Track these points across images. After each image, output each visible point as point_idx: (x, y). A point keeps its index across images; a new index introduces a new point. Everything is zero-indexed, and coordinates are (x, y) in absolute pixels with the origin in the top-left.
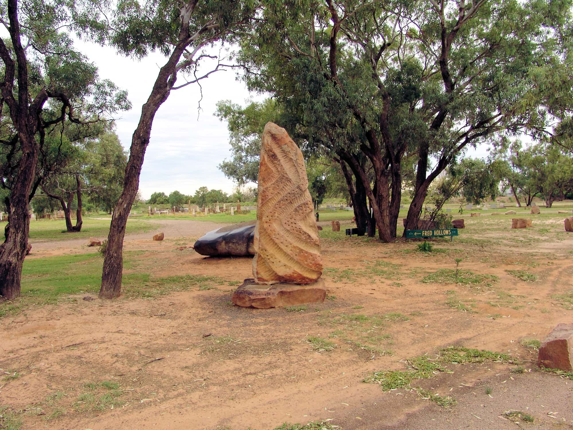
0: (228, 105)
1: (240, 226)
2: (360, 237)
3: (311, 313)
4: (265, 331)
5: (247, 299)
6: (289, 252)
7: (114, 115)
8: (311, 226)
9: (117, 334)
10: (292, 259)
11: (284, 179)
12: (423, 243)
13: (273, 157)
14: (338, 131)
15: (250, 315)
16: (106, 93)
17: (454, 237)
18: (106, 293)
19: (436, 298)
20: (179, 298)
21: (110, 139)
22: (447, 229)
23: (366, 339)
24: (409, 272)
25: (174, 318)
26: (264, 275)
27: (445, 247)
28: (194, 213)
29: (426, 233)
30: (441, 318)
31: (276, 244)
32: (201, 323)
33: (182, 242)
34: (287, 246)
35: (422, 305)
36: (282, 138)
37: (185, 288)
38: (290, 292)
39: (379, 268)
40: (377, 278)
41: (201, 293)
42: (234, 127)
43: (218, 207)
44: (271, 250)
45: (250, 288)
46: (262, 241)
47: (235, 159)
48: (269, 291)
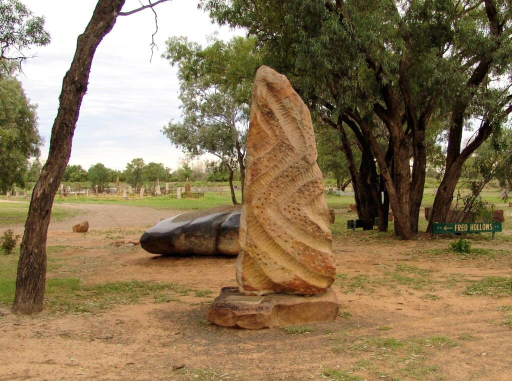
0: (182, 43)
1: (207, 213)
2: (367, 231)
3: (320, 336)
4: (261, 362)
5: (230, 316)
6: (290, 250)
7: (25, 52)
8: (321, 214)
9: (46, 365)
10: (292, 259)
11: (284, 146)
12: (458, 241)
13: (269, 115)
14: (346, 84)
15: (235, 338)
16: (14, 20)
17: (497, 234)
18: (23, 305)
19: (489, 315)
20: (127, 313)
21: (10, 86)
22: (486, 223)
23: (406, 372)
24: (444, 280)
25: (126, 343)
26: (252, 281)
27: (486, 248)
28: (125, 195)
29: (460, 228)
30: (501, 343)
31: (271, 238)
32: (166, 350)
33: (115, 235)
34: (286, 241)
35: (471, 325)
36: (282, 88)
37: (134, 300)
38: (289, 307)
39: (402, 274)
40: (402, 288)
41: (158, 306)
42: (189, 75)
43: (158, 188)
44: (263, 246)
45: (232, 299)
46: (251, 233)
47: (187, 120)
48: (262, 305)
